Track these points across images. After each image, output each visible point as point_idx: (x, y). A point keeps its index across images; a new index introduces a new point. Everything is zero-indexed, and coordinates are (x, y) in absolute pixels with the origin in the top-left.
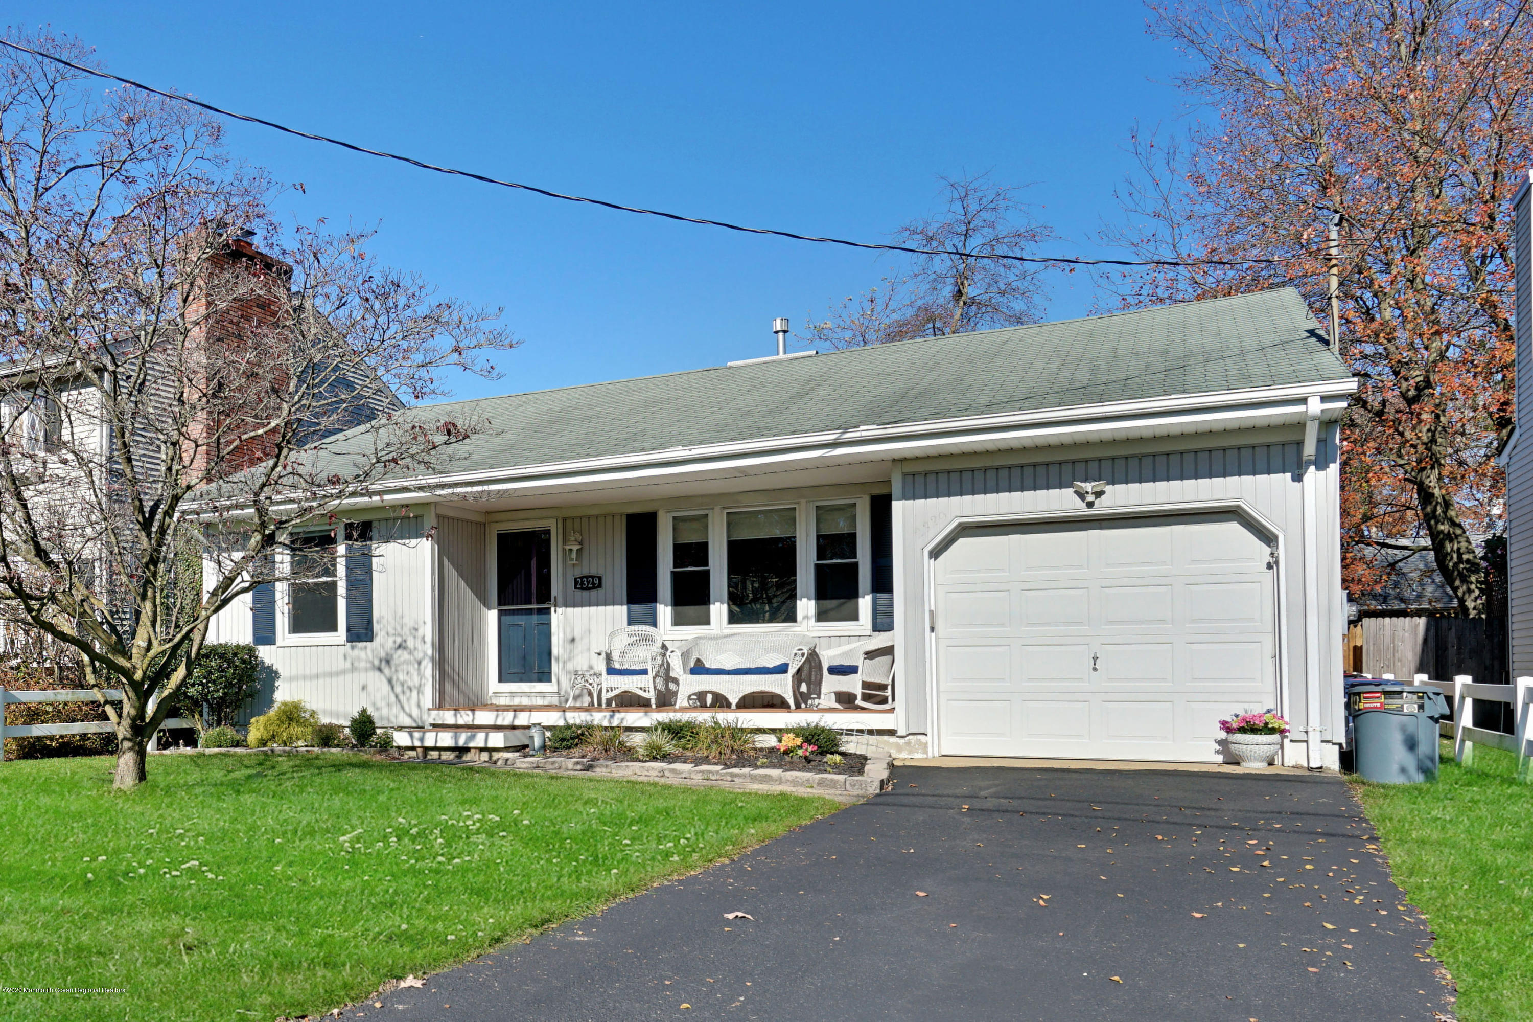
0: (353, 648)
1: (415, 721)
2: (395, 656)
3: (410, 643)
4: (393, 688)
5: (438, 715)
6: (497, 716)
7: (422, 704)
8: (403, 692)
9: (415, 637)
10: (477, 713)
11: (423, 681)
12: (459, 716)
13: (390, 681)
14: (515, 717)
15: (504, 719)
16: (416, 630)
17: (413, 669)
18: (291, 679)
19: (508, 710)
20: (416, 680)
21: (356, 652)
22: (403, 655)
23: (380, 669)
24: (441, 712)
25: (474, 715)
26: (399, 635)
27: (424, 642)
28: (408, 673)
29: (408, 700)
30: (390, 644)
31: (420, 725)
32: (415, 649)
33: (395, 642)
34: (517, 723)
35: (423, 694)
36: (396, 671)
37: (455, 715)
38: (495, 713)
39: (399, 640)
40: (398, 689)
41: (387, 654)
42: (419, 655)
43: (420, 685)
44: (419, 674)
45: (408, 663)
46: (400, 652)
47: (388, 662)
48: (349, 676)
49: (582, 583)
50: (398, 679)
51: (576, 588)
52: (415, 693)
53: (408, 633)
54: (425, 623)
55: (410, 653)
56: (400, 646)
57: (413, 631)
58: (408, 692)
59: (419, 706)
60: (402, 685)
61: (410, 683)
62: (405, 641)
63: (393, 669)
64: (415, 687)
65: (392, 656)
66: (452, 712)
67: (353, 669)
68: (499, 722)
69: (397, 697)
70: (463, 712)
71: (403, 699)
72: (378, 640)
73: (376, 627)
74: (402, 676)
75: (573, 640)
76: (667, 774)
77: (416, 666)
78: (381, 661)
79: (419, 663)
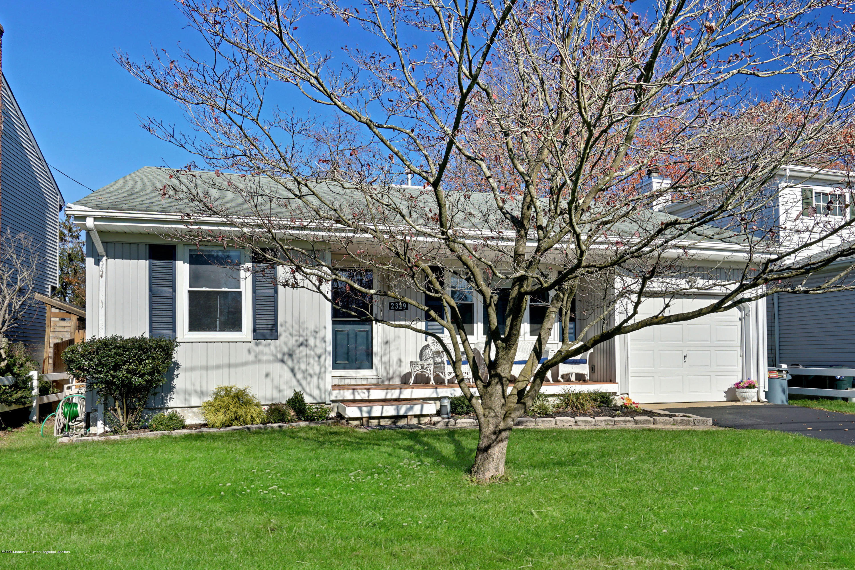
0: (257, 345)
1: (314, 398)
2: (298, 351)
3: (311, 342)
4: (295, 375)
5: (339, 393)
6: (387, 393)
7: (322, 386)
8: (304, 378)
9: (315, 338)
10: (371, 391)
11: (323, 370)
12: (356, 394)
13: (292, 370)
14: (400, 393)
15: (392, 395)
16: (317, 332)
17: (314, 362)
18: (192, 369)
19: (395, 389)
20: (317, 369)
21: (261, 348)
22: (305, 351)
23: (283, 361)
24: (342, 391)
25: (369, 392)
26: (301, 336)
27: (325, 342)
28: (309, 364)
29: (309, 383)
30: (292, 342)
31: (320, 401)
32: (316, 346)
33: (297, 341)
34: (402, 397)
35: (322, 379)
36: (299, 362)
37: (354, 394)
38: (385, 391)
39: (301, 339)
40: (299, 376)
41: (290, 350)
42: (318, 351)
43: (320, 373)
44: (319, 364)
45: (308, 356)
46: (302, 348)
47: (291, 355)
48: (254, 367)
49: (395, 306)
50: (299, 369)
51: (390, 309)
52: (315, 379)
53: (309, 334)
54: (325, 328)
55: (312, 349)
56: (301, 344)
57: (315, 334)
58: (309, 378)
59: (319, 388)
60: (304, 372)
61: (311, 372)
62: (307, 341)
63: (295, 361)
64: (315, 374)
65: (294, 351)
66: (351, 391)
67: (258, 361)
68: (389, 397)
69: (298, 381)
70: (360, 391)
71: (304, 383)
72: (282, 339)
73: (280, 329)
74: (303, 366)
75: (387, 342)
76: (579, 423)
77: (316, 359)
78: (284, 354)
79: (319, 357)
